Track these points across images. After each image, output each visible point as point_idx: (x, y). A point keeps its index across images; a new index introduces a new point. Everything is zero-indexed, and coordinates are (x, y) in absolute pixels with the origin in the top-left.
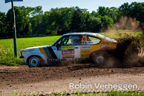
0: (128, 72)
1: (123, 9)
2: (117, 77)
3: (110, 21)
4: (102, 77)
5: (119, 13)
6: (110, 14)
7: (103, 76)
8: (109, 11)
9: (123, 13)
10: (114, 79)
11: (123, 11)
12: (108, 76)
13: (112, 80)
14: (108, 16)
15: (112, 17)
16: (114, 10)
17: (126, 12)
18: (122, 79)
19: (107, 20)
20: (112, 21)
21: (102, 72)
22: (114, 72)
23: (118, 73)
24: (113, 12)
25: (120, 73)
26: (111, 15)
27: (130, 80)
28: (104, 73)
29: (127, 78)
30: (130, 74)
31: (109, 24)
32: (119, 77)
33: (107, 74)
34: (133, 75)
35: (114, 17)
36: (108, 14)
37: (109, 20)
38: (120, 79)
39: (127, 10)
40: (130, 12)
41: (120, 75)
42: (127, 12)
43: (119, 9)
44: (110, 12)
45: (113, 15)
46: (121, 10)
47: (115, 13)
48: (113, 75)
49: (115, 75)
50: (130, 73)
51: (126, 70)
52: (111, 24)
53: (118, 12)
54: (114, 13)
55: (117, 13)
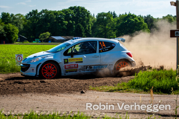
0: (44, 92)
1: (32, 18)
2: (31, 97)
3: (15, 31)
4: (13, 97)
5: (26, 22)
6: (16, 22)
7: (14, 95)
8: (14, 18)
9: (31, 22)
10: (27, 100)
11: (31, 20)
12: (19, 96)
13: (25, 100)
14: (13, 25)
15: (17, 25)
16: (20, 17)
17: (34, 21)
18: (38, 99)
19: (11, 29)
20: (18, 30)
21: (11, 90)
22: (27, 91)
23: (32, 92)
24: (18, 20)
25: (34, 92)
26: (16, 24)
27: (48, 101)
28: (14, 92)
29: (44, 98)
30: (47, 94)
31: (14, 34)
32: (34, 97)
33: (18, 93)
34: (51, 95)
35: (20, 26)
36: (13, 22)
37: (13, 30)
38: (35, 99)
39: (36, 18)
40: (39, 21)
41: (35, 95)
42: (36, 21)
43: (26, 17)
44: (15, 20)
45: (19, 23)
46: (28, 18)
47: (22, 21)
48: (25, 94)
49: (28, 94)
50: (46, 92)
51: (42, 89)
52: (16, 35)
53: (25, 20)
54: (20, 21)
55: (24, 22)
